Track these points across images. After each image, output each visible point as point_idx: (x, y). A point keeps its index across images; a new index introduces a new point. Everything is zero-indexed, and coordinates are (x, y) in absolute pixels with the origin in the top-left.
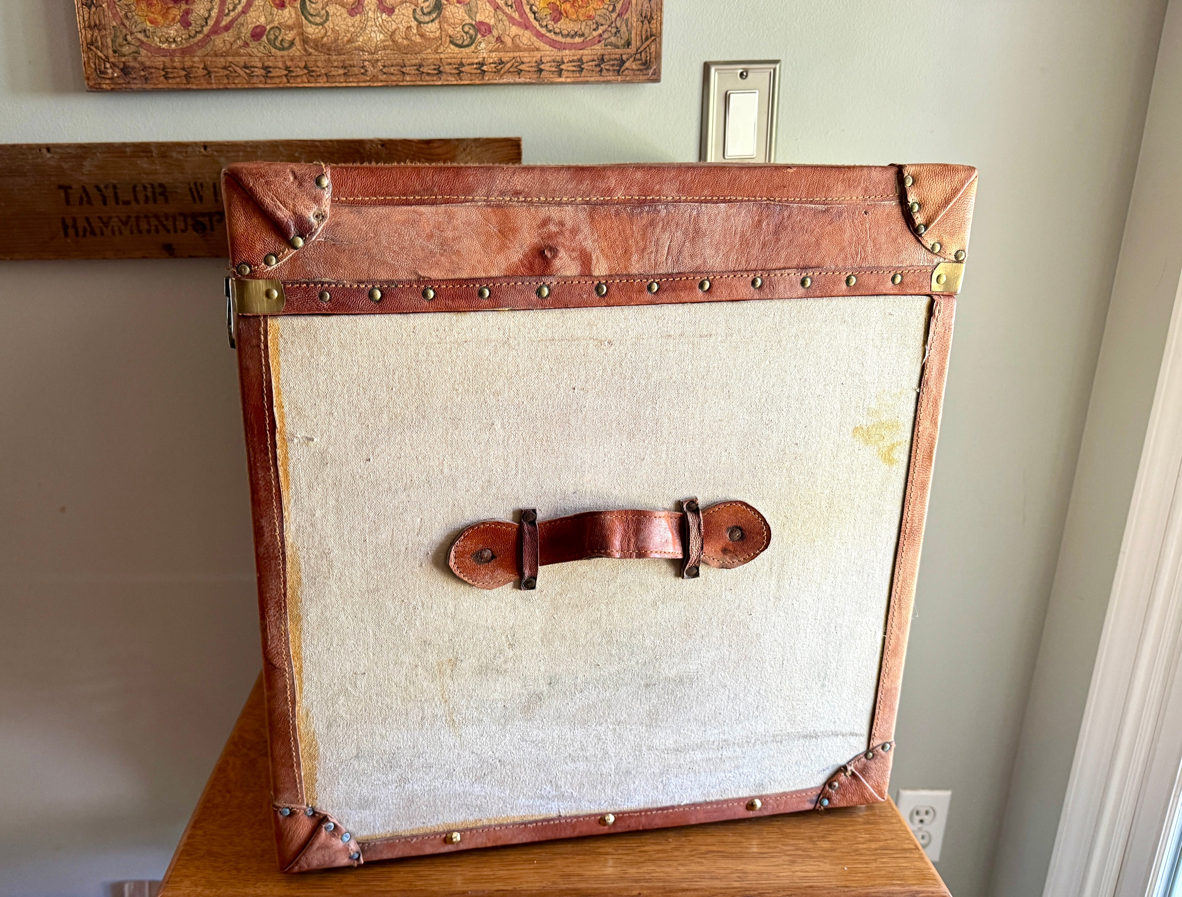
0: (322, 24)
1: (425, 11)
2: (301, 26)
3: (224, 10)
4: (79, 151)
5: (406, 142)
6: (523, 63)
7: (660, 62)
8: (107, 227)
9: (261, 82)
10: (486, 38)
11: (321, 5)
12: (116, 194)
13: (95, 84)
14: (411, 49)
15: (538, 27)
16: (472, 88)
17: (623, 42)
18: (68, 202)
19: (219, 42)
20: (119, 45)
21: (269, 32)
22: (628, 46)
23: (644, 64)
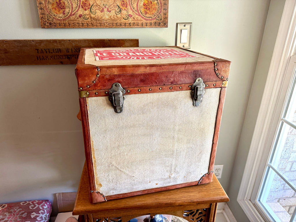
0: (95, 14)
1: (118, 12)
2: (90, 14)
3: (73, 11)
4: (40, 41)
5: (114, 40)
6: (139, 23)
7: (168, 24)
8: (47, 58)
9: (81, 27)
10: (131, 18)
11: (95, 10)
12: (49, 51)
13: (43, 27)
14: (114, 20)
15: (142, 16)
16: (128, 28)
17: (160, 19)
18: (38, 53)
19: (72, 18)
20: (49, 18)
21: (83, 16)
23: (164, 24)
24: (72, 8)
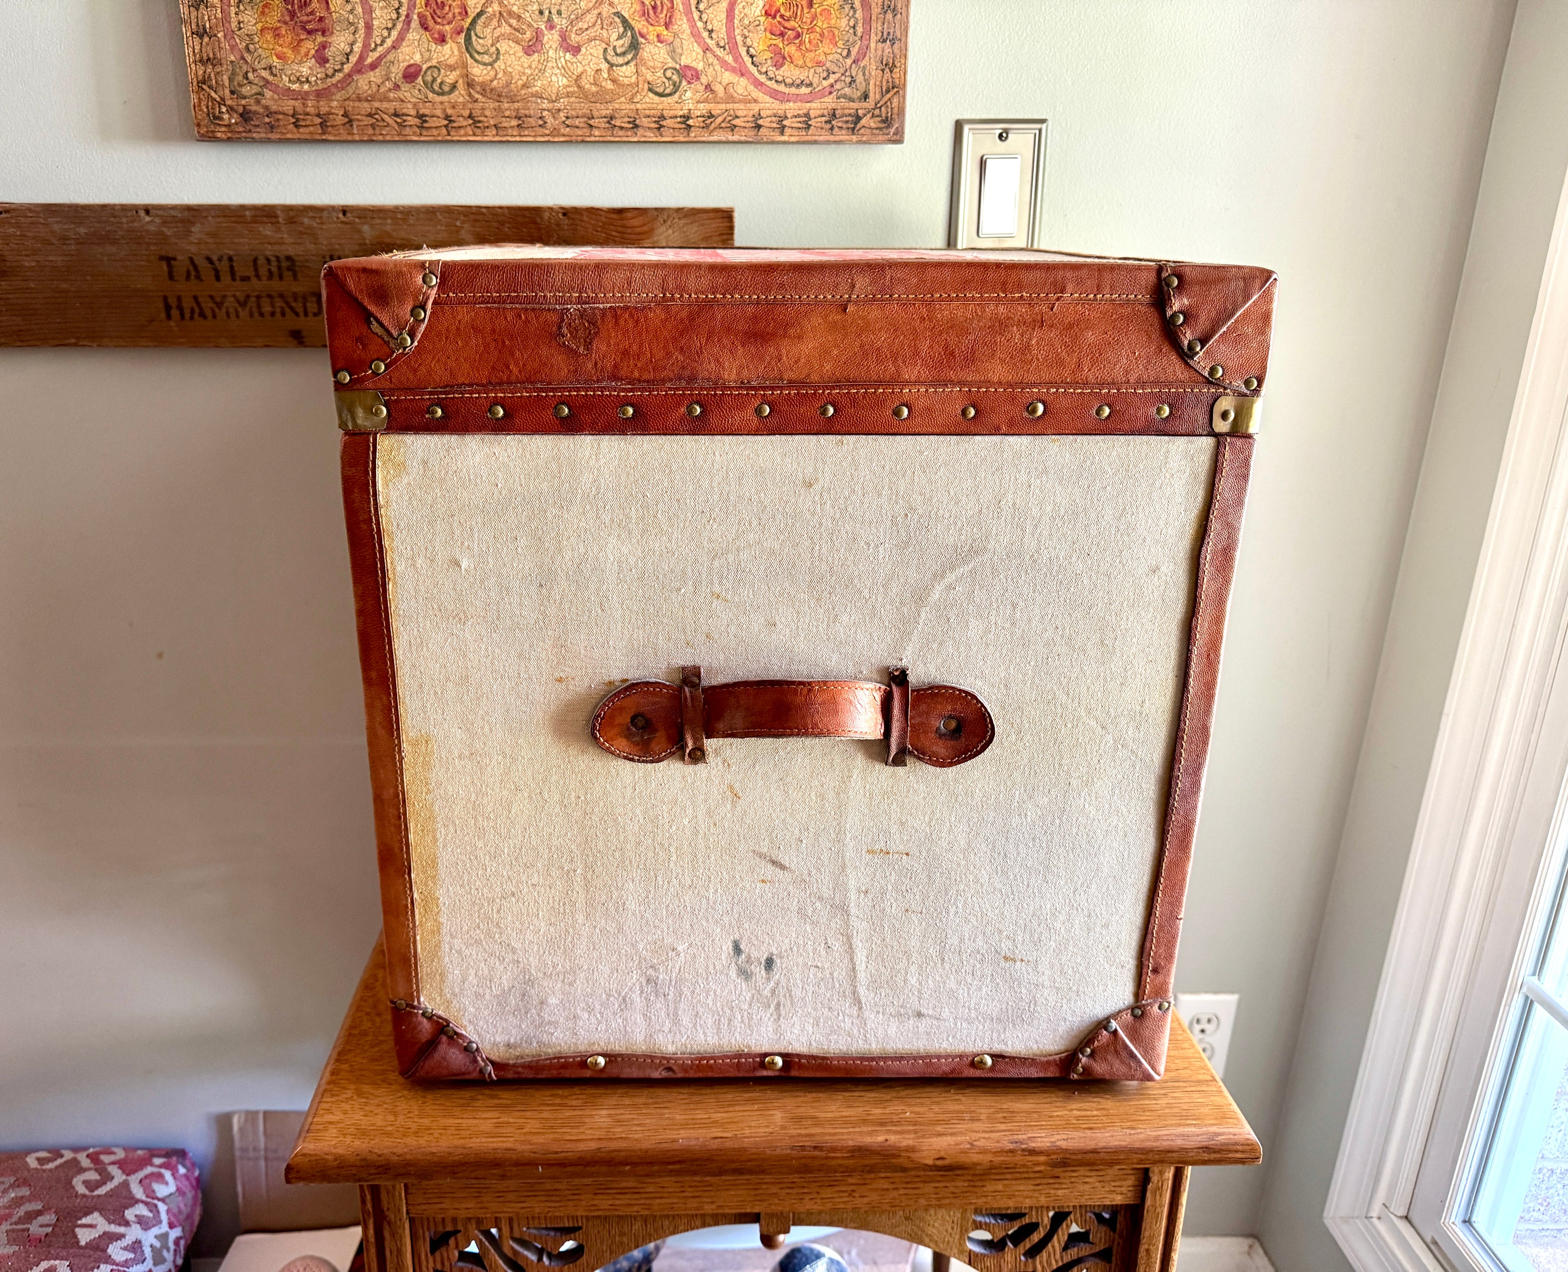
0: (491, 64)
1: (619, 51)
2: (465, 66)
3: (370, 45)
4: (186, 214)
5: (593, 211)
6: (737, 117)
7: (904, 119)
8: (220, 309)
9: (414, 133)
10: (692, 86)
11: (490, 42)
12: (232, 268)
13: (207, 132)
14: (600, 97)
15: (756, 74)
16: (674, 145)
17: (859, 94)
18: (171, 277)
19: (364, 83)
20: (239, 84)
21: (425, 72)
22: (865, 99)
23: (883, 121)
24: (369, 27)
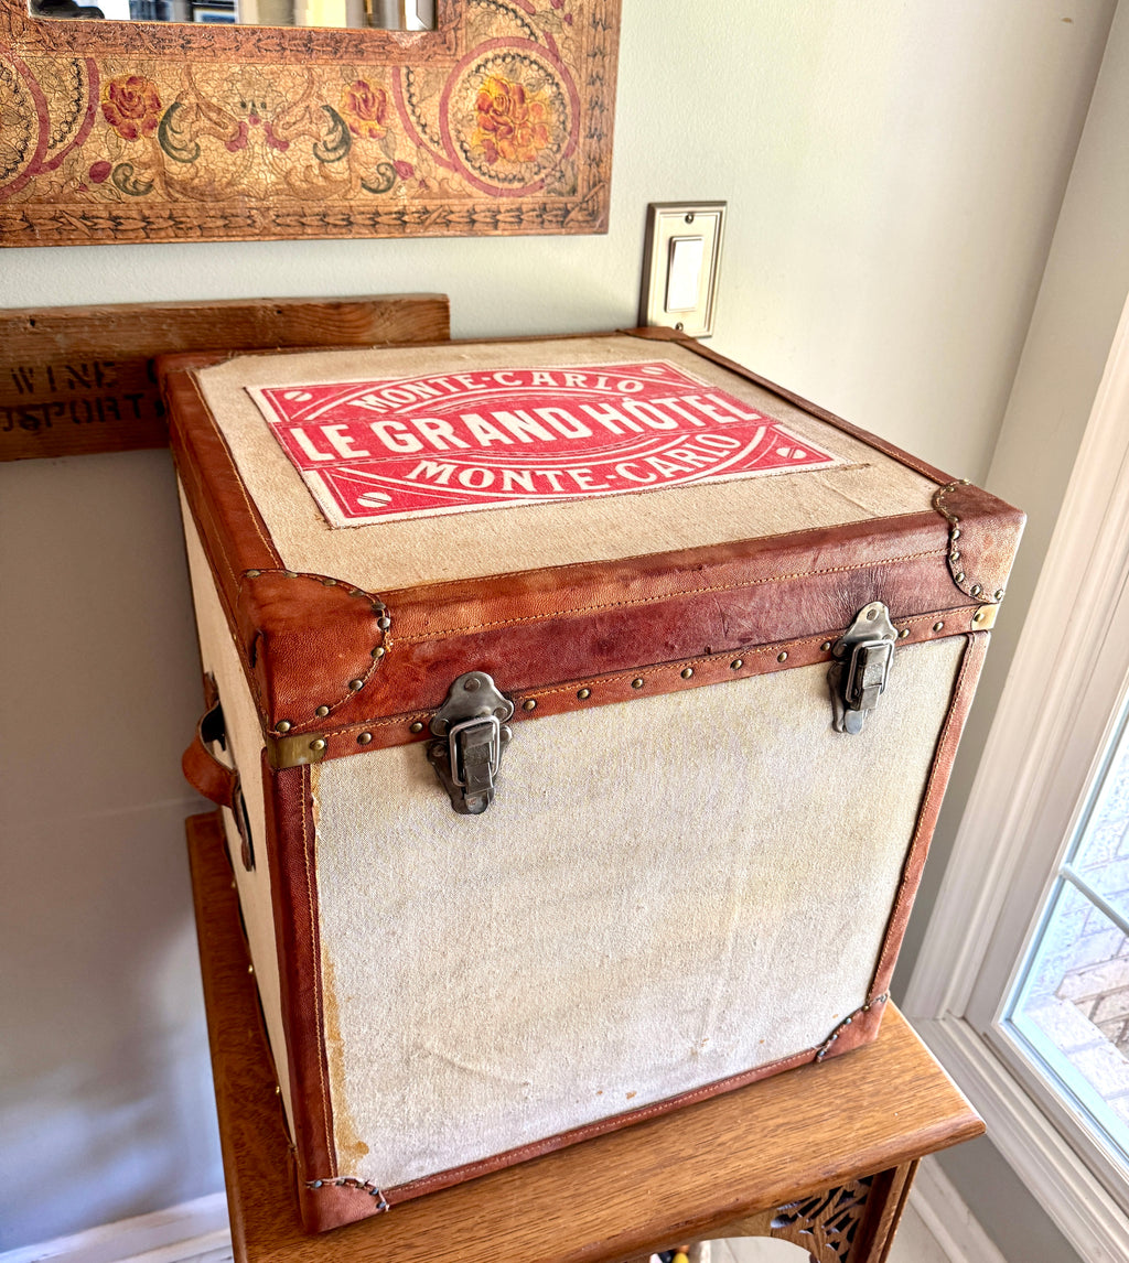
0: (190, 161)
1: (330, 146)
2: (161, 163)
3: (47, 141)
5: (310, 307)
6: (452, 212)
7: (608, 211)
9: (108, 237)
10: (407, 181)
11: (188, 136)
14: (311, 194)
15: (470, 169)
16: (391, 242)
17: (568, 188)
19: (43, 183)
21: (116, 171)
22: (574, 193)
23: (590, 215)
24: (44, 121)
